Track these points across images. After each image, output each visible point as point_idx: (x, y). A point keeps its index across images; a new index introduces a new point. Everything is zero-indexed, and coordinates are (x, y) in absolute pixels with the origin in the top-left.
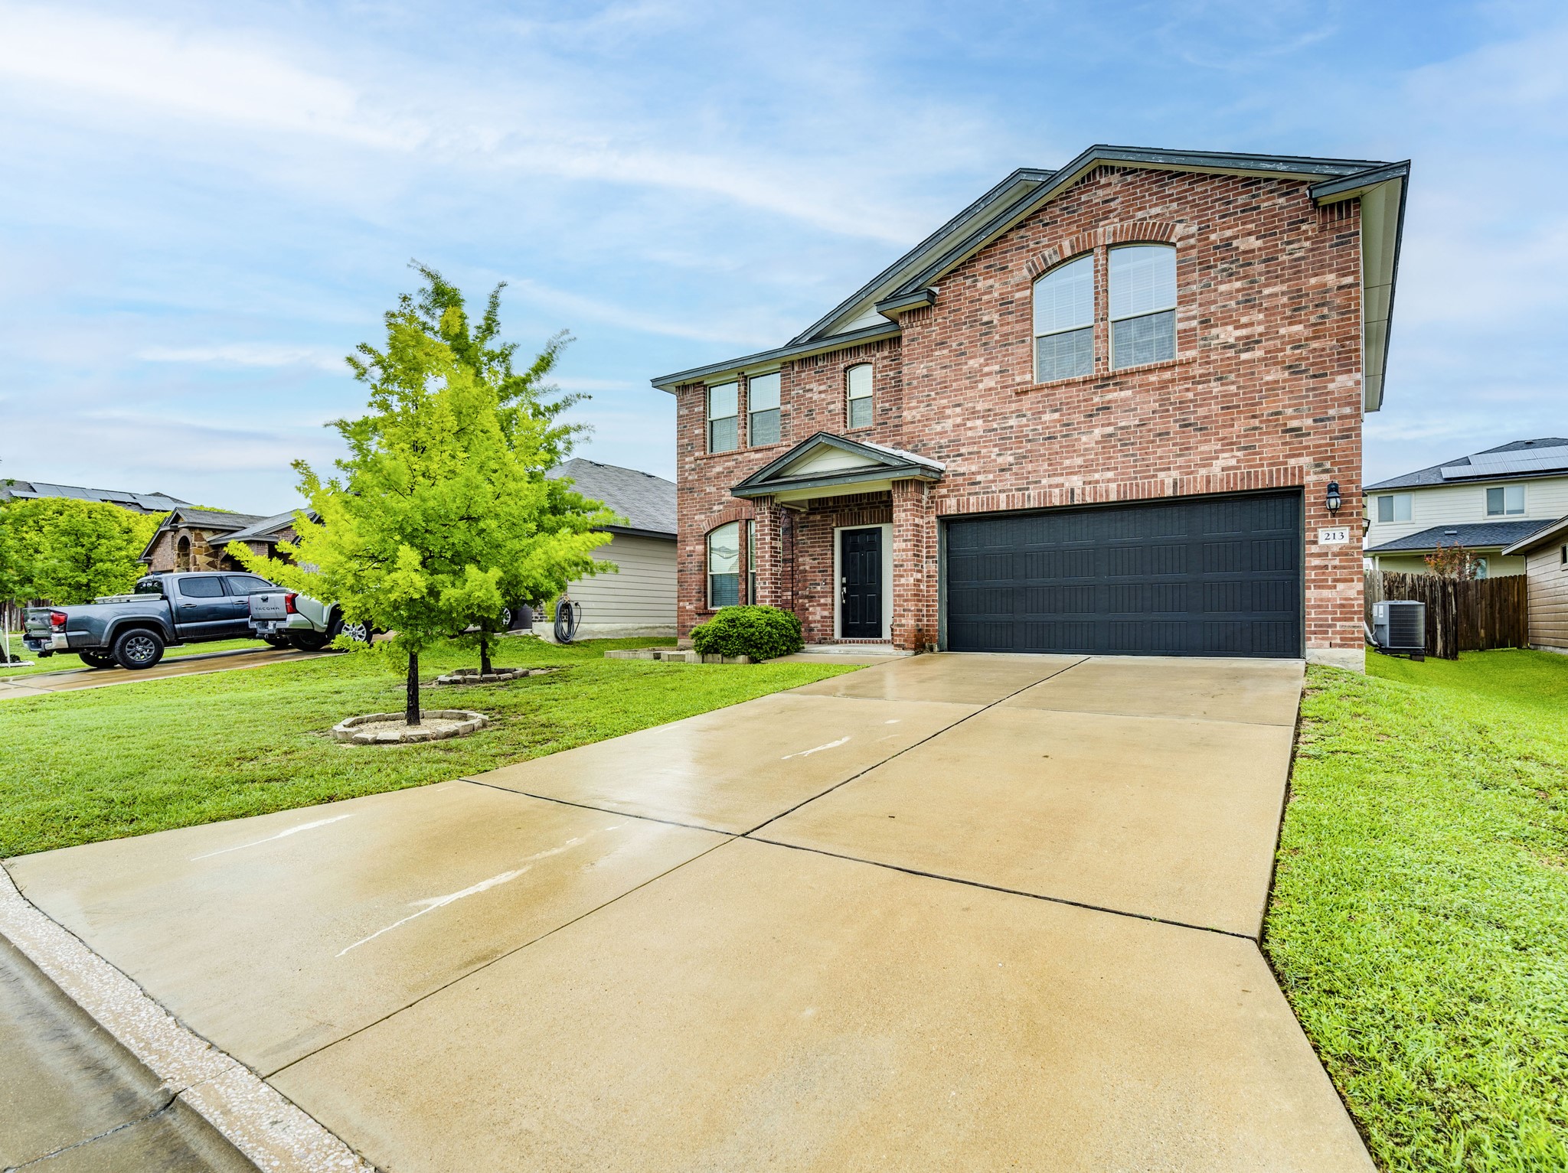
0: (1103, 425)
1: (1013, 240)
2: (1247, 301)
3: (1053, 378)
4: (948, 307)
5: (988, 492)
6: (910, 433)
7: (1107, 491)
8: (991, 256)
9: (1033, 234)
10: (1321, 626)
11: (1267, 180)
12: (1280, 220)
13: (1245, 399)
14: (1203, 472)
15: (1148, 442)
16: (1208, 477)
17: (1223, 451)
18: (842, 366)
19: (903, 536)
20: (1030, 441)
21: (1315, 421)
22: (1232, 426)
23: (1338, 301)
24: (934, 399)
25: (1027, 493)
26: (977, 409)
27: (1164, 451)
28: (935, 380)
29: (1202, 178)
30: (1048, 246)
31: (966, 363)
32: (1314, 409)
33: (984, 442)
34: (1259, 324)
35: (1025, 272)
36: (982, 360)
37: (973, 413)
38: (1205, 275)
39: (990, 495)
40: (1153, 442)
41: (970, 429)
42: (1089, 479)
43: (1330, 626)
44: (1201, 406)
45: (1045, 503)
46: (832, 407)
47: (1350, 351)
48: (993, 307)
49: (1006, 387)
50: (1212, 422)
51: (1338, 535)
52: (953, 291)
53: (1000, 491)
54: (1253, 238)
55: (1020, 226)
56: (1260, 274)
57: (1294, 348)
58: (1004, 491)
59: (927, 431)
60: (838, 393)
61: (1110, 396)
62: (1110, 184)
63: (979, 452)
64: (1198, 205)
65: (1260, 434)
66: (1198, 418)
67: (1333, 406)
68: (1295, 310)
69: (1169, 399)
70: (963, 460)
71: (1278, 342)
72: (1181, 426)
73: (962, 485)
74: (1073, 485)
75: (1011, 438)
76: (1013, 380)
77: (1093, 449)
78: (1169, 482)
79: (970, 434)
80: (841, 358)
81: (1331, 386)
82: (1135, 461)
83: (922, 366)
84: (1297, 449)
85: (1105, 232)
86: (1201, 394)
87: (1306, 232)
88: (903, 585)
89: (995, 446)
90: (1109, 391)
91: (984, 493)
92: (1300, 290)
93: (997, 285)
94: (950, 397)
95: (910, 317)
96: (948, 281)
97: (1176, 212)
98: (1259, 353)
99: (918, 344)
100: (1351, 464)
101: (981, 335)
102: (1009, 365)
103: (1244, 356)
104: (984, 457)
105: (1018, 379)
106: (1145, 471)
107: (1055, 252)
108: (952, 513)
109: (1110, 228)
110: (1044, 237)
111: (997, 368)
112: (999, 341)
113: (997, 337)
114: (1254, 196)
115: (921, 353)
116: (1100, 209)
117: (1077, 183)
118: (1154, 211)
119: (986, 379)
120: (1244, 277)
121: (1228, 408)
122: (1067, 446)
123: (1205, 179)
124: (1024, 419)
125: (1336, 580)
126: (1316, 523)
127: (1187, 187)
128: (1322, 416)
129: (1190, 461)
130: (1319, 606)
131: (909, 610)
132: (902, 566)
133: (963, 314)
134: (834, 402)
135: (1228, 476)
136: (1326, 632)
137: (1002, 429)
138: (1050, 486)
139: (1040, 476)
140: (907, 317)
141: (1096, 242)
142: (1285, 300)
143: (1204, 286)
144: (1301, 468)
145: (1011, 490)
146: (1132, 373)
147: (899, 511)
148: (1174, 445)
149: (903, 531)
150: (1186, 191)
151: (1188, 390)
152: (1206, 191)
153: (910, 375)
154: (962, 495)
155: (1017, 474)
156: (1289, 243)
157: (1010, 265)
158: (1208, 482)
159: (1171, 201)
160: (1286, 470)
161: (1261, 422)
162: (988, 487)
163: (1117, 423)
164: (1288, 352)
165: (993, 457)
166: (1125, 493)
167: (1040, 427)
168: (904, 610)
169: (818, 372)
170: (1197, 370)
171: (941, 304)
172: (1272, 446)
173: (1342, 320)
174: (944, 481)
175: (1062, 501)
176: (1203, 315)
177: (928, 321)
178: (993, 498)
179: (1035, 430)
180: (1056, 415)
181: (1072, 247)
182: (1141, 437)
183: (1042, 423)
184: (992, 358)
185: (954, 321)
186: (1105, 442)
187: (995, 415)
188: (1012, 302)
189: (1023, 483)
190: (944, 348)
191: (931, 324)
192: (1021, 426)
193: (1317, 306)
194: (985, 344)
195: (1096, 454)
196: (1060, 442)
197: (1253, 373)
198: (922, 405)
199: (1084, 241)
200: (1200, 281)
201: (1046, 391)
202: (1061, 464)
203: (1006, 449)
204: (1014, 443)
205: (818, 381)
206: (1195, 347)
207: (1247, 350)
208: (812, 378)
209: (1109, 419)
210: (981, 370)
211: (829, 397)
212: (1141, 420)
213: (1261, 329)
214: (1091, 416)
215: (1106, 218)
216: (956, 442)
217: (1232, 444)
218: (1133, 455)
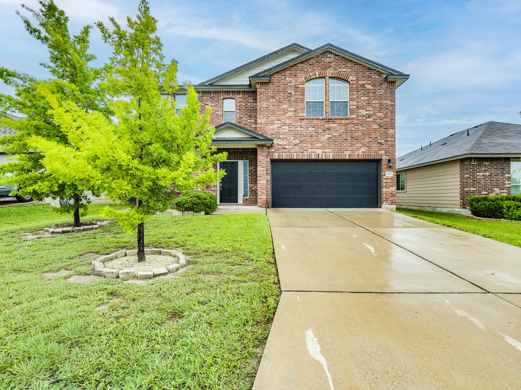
0: (328, 134)
1: (299, 67)
2: (369, 104)
3: (311, 116)
4: (275, 85)
5: (290, 152)
6: (260, 127)
7: (329, 156)
8: (291, 70)
9: (306, 67)
10: (386, 199)
11: (374, 70)
12: (377, 82)
13: (368, 132)
14: (357, 152)
15: (342, 141)
16: (358, 154)
17: (362, 147)
18: (222, 97)
19: (261, 165)
20: (305, 136)
21: (385, 141)
22: (365, 140)
23: (391, 109)
24: (270, 117)
25: (303, 154)
26: (286, 122)
27: (346, 145)
28: (270, 109)
29: (357, 64)
30: (311, 72)
31: (282, 106)
32: (385, 138)
33: (289, 134)
34: (372, 111)
35: (303, 79)
36: (288, 106)
37: (285, 124)
38: (357, 93)
39: (291, 153)
40: (343, 141)
41: (283, 129)
42: (324, 151)
43: (388, 199)
44: (356, 132)
45: (309, 157)
46: (217, 113)
47: (393, 123)
48: (292, 88)
49: (297, 117)
50: (359, 138)
51: (390, 174)
52: (277, 79)
53: (294, 152)
54: (370, 85)
55: (302, 63)
56: (372, 96)
57: (380, 120)
58: (296, 152)
59: (267, 128)
60: (220, 108)
61: (330, 125)
62: (331, 57)
63: (287, 138)
64: (356, 72)
65: (372, 143)
66: (355, 136)
67: (389, 138)
68: (380, 109)
69: (347, 129)
70: (281, 140)
71: (376, 117)
72: (351, 138)
73: (280, 149)
74: (319, 153)
75: (298, 134)
76: (299, 115)
77: (325, 141)
78: (347, 154)
79: (283, 131)
80: (221, 94)
81: (389, 132)
82: (338, 147)
83: (265, 104)
84: (381, 148)
85: (330, 72)
86: (356, 129)
87: (383, 87)
88: (261, 184)
89: (292, 136)
90: (330, 124)
91: (288, 152)
92: (382, 104)
93: (293, 81)
94: (276, 117)
95: (261, 85)
96: (275, 75)
97: (350, 72)
98: (371, 120)
99: (264, 95)
100: (393, 154)
101: (287, 97)
102: (297, 109)
103: (368, 120)
104: (288, 140)
105: (301, 115)
106: (341, 150)
107: (313, 75)
108: (277, 158)
109: (331, 72)
110: (310, 68)
111: (293, 109)
112: (294, 100)
113: (293, 99)
114: (370, 73)
115: (265, 99)
116: (328, 65)
117: (320, 54)
118: (344, 70)
119: (289, 113)
120: (368, 96)
121: (364, 134)
122: (317, 140)
123: (358, 64)
124: (303, 129)
125: (390, 186)
126: (385, 170)
127: (353, 65)
128: (387, 140)
129: (353, 149)
130: (386, 193)
132: (261, 176)
133: (281, 88)
134: (218, 111)
135: (364, 154)
136: (388, 201)
137: (295, 131)
138: (311, 152)
139: (308, 149)
140: (259, 85)
141: (326, 75)
142: (378, 105)
143: (357, 97)
144: (382, 154)
145: (298, 152)
146: (337, 119)
147: (260, 156)
148: (349, 143)
149: (261, 163)
150: (353, 66)
151: (353, 127)
152: (358, 68)
153: (260, 106)
154: (280, 152)
155: (300, 147)
156: (379, 89)
157: (298, 75)
158: (358, 156)
159: (349, 68)
160: (378, 154)
161: (372, 139)
162: (290, 150)
163: (332, 134)
164: (379, 120)
165: (292, 140)
166: (335, 156)
167: (308, 132)
169: (211, 98)
170: (355, 122)
171: (273, 83)
172: (375, 147)
173: (391, 114)
174: (273, 147)
175: (315, 157)
176: (357, 105)
177: (268, 88)
178: (291, 154)
179: (306, 133)
180: (313, 129)
181: (319, 74)
182: (340, 140)
183: (308, 131)
184: (291, 106)
185: (277, 90)
186: (329, 140)
187: (293, 126)
188: (299, 88)
189: (302, 150)
190: (274, 99)
191: (269, 89)
192: (301, 131)
193: (386, 109)
194: (289, 100)
195: (326, 143)
196: (315, 138)
197: (370, 125)
198: (265, 118)
199: (323, 74)
200: (356, 95)
201: (310, 120)
202: (315, 145)
203: (296, 138)
204: (299, 136)
205: (211, 101)
206: (355, 114)
207: (368, 118)
208: (208, 100)
209: (330, 132)
210: (287, 109)
211: (216, 109)
212: (339, 134)
213: (372, 112)
214: (324, 131)
215: (330, 68)
216: (278, 133)
217: (365, 145)
218: (337, 145)
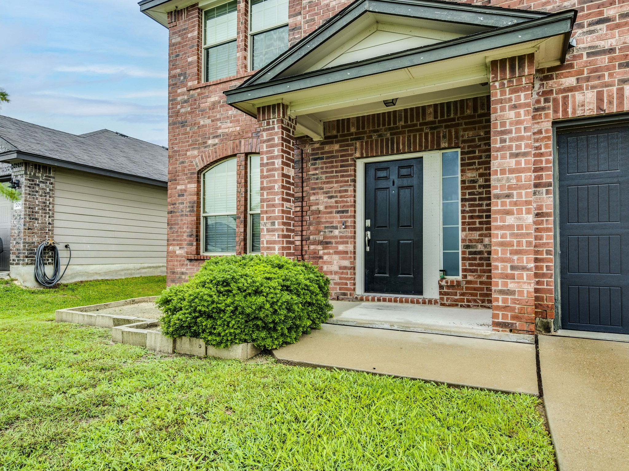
19: (510, 148)
70: (609, 29)
73: (608, 68)
88: (510, 227)
108: (587, 113)
131: (524, 268)
132: (508, 196)
147: (503, 109)
149: (511, 140)
154: (607, 85)
168: (513, 268)
